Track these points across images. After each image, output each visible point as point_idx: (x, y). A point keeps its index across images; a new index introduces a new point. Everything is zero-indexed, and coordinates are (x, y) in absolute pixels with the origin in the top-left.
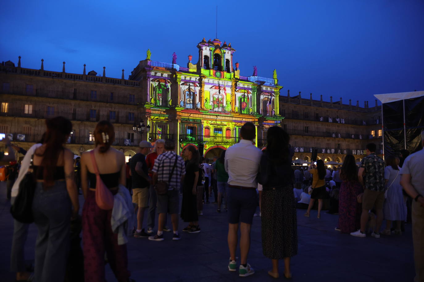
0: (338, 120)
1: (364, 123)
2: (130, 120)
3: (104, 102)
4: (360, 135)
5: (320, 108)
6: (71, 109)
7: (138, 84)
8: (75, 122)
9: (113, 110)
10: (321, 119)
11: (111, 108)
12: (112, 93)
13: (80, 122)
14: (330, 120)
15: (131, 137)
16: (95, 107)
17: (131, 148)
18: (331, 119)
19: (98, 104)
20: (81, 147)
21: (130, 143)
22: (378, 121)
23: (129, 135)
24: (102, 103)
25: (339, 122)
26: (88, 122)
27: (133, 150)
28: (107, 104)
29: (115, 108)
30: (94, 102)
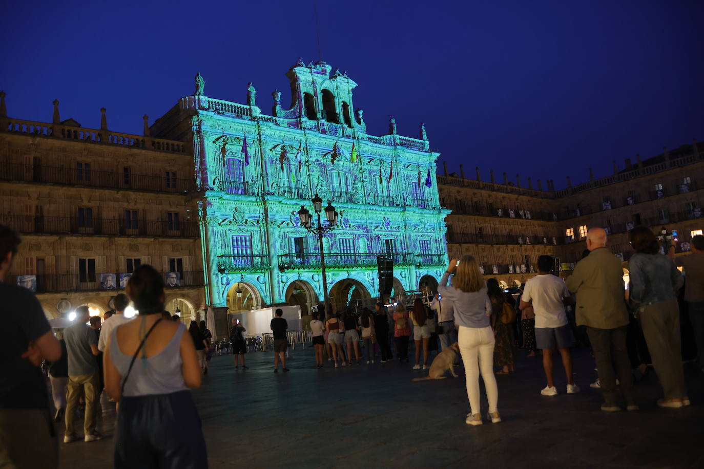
0: (521, 213)
1: (555, 217)
2: (172, 229)
3: (112, 188)
4: (554, 238)
5: (495, 193)
6: (30, 207)
7: (181, 148)
8: (44, 237)
9: (132, 206)
10: (500, 213)
11: (128, 202)
12: (126, 169)
13: (56, 238)
14: (512, 214)
15: (176, 265)
16: (89, 202)
17: (179, 292)
18: (512, 212)
19: (98, 193)
20: (62, 299)
21: (178, 281)
22: (578, 211)
23: (172, 261)
24: (107, 191)
25: (524, 218)
26: (75, 238)
27: (183, 296)
28: (117, 193)
29: (135, 204)
30: (86, 189)
